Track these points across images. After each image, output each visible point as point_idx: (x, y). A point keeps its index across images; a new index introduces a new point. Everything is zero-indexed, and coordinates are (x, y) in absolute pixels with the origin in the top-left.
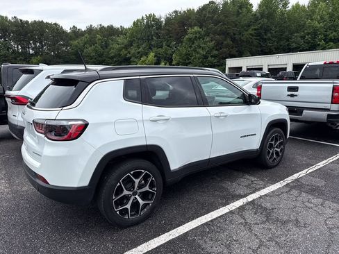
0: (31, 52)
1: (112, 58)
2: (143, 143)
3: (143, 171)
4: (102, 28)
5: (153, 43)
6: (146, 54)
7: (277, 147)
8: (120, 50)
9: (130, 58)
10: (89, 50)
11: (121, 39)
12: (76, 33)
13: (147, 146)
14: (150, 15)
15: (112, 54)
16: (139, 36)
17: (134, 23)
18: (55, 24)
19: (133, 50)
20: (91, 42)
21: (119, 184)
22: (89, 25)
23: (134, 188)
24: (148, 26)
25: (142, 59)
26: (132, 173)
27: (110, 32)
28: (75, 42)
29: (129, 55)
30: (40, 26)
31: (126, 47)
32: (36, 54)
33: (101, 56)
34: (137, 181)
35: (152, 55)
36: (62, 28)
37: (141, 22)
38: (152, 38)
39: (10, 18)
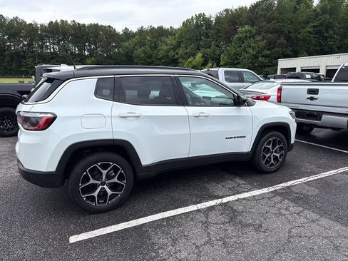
0: (87, 53)
1: (161, 59)
2: (110, 137)
3: (111, 163)
4: (152, 29)
5: (201, 43)
6: (194, 55)
7: (276, 152)
8: (168, 52)
9: (178, 59)
10: (139, 51)
11: (170, 41)
12: (128, 34)
13: (113, 140)
14: (200, 15)
15: (161, 54)
16: (188, 36)
17: (183, 23)
18: (109, 26)
19: (181, 51)
20: (141, 44)
21: (85, 173)
22: (140, 27)
23: (102, 178)
24: (197, 26)
25: (189, 60)
26: (99, 164)
27: (160, 33)
28: (126, 44)
29: (177, 56)
30: (95, 28)
31: (174, 48)
32: (91, 55)
33: (150, 57)
34: (104, 172)
35: (199, 55)
36: (115, 30)
37: (190, 23)
38: (201, 39)
39: (69, 22)
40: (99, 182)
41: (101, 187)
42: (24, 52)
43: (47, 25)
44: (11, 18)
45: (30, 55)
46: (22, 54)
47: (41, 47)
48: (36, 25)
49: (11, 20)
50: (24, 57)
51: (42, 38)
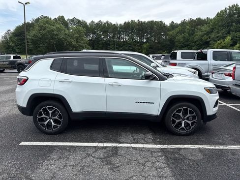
0: (145, 40)
1: (196, 42)
3: (54, 108)
4: (192, 21)
5: (232, 28)
6: (224, 38)
8: (202, 36)
9: (210, 41)
10: (180, 37)
11: (205, 28)
12: (173, 26)
13: (54, 94)
14: (233, 6)
15: (196, 38)
16: (220, 24)
17: (217, 14)
18: (161, 22)
19: (213, 36)
20: (182, 32)
21: (40, 111)
22: (183, 20)
24: (230, 15)
25: (219, 42)
26: (47, 107)
27: (199, 22)
28: (171, 33)
29: (209, 40)
30: (152, 23)
31: (208, 33)
32: (147, 41)
33: (187, 41)
34: (50, 112)
35: (228, 38)
36: (164, 24)
37: (223, 13)
38: (232, 25)
39: (136, 21)
40: (48, 117)
41: (49, 120)
42: (109, 41)
43: (123, 24)
44: (105, 22)
45: (112, 43)
46: (108, 42)
47: (119, 38)
48: (117, 24)
49: (105, 23)
50: (109, 44)
51: (119, 33)
